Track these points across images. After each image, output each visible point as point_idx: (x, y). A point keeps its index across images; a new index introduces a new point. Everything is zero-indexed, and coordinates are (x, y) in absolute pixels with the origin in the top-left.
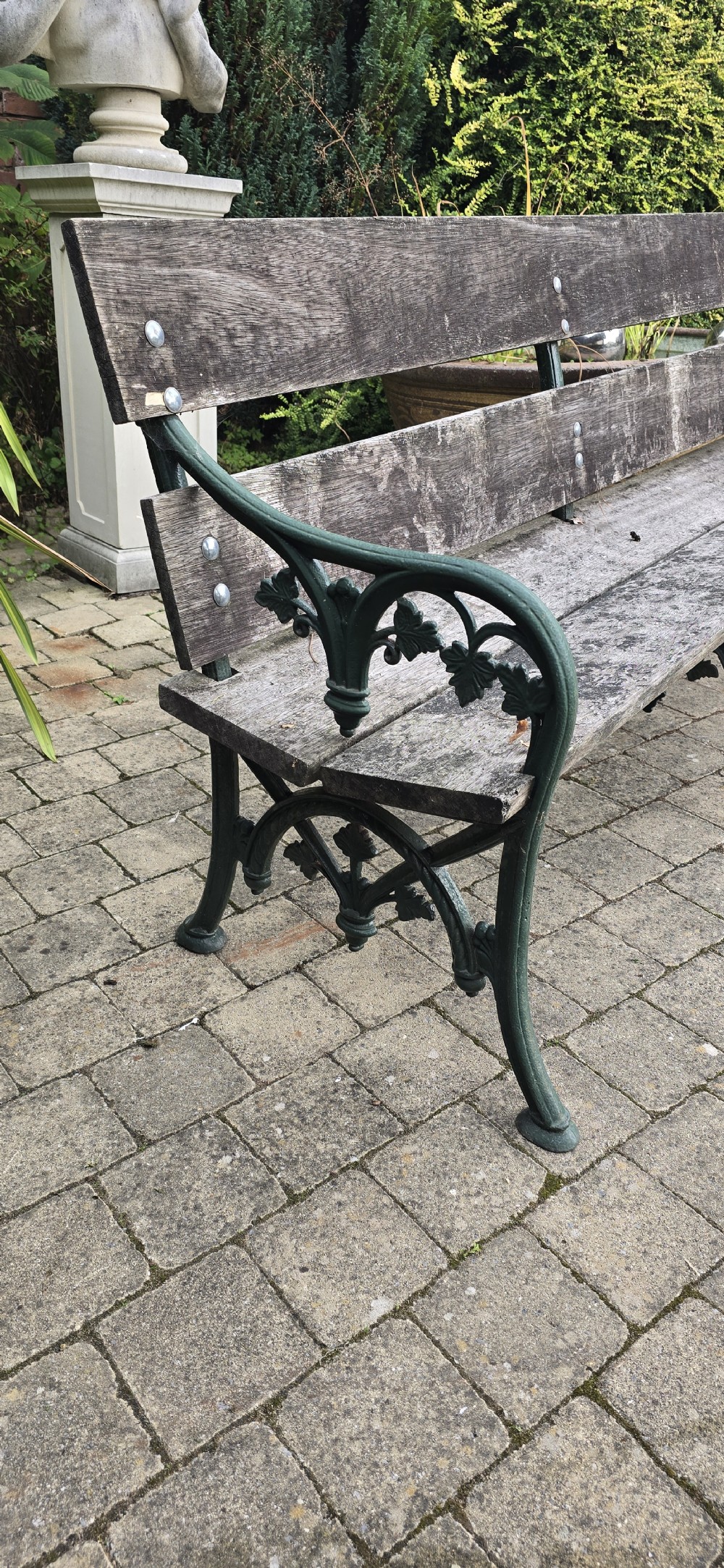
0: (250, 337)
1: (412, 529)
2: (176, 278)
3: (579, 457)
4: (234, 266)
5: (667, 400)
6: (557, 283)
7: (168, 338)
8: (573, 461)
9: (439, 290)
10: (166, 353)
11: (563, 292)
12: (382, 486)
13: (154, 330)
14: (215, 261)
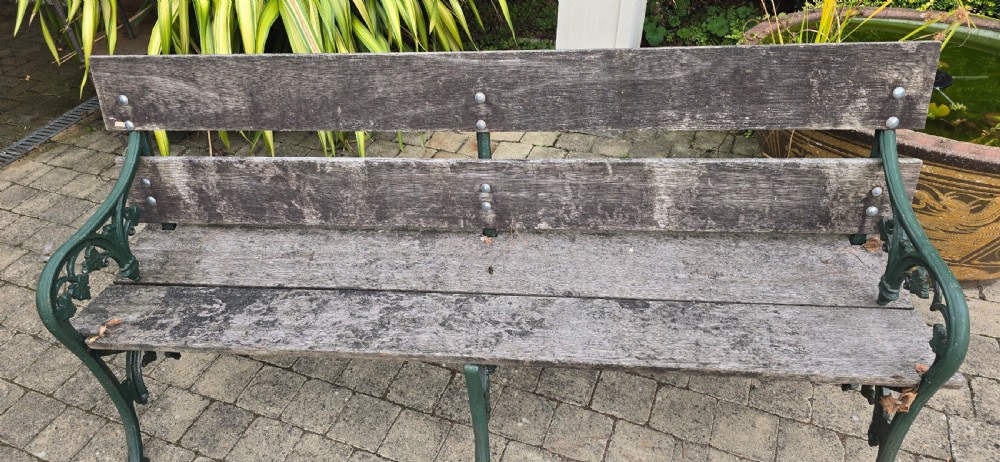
0: (179, 105)
1: (290, 205)
2: (136, 79)
3: (487, 205)
4: (172, 75)
5: (652, 191)
6: (481, 96)
7: (130, 102)
8: (478, 206)
9: (335, 93)
10: (129, 108)
11: (487, 102)
12: (265, 182)
13: (124, 98)
14: (161, 75)
